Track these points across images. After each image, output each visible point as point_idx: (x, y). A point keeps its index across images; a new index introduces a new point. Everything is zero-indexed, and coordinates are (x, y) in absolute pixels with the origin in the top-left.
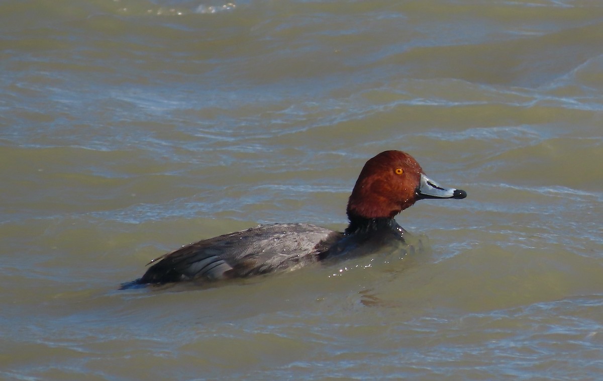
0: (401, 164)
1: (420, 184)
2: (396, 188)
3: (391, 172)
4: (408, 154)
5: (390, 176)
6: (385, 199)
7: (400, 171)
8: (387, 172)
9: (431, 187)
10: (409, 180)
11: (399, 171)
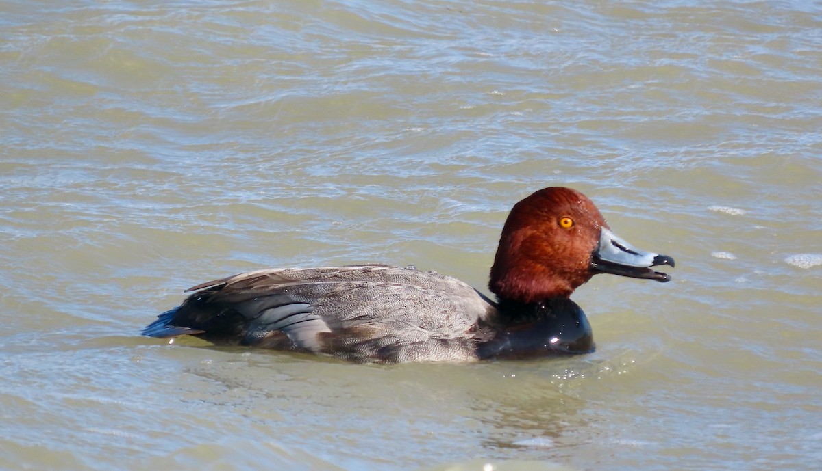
0: (571, 211)
1: (599, 244)
2: (561, 250)
3: (554, 224)
4: (583, 195)
5: (551, 229)
6: (543, 267)
7: (568, 223)
8: (548, 223)
9: (617, 250)
10: (582, 238)
11: (566, 222)
